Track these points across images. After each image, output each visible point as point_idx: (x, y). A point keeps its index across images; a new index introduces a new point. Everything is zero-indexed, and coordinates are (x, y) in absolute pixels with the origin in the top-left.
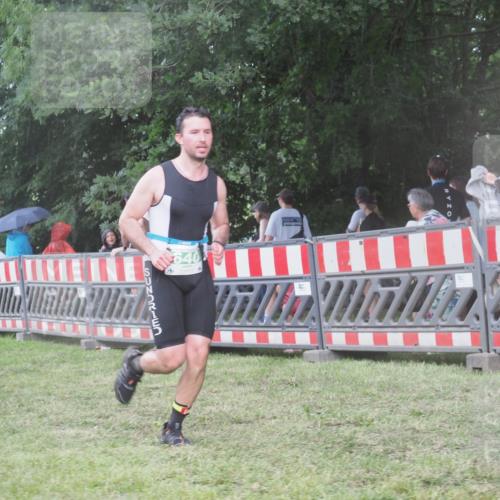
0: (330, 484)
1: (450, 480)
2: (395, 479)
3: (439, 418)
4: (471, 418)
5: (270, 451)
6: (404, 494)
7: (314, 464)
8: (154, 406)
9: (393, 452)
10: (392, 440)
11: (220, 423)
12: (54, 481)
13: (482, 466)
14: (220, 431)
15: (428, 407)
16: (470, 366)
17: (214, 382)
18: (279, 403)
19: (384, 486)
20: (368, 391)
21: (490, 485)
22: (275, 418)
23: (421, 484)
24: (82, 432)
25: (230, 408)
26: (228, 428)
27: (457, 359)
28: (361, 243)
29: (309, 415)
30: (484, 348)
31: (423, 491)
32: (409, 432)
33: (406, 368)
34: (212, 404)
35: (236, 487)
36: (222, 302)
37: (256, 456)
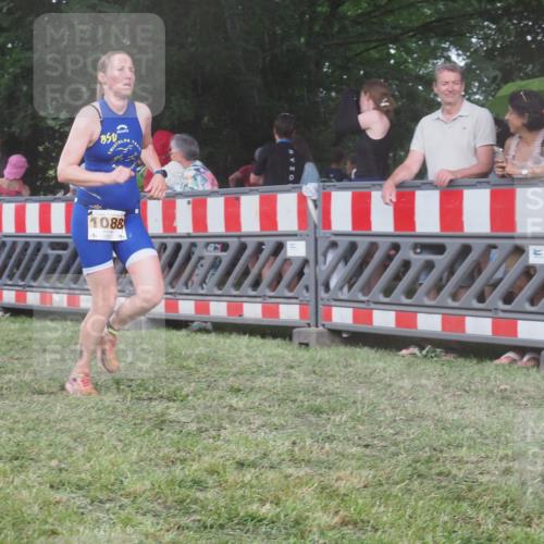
0: (137, 463)
1: (266, 463)
2: (207, 460)
3: (259, 395)
4: (293, 397)
5: (73, 425)
6: (215, 476)
7: (120, 441)
9: (207, 430)
10: (207, 418)
11: (21, 393)
13: (301, 449)
14: (18, 402)
15: (249, 383)
16: (296, 340)
17: (16, 347)
19: (194, 467)
20: (185, 364)
21: (308, 470)
23: (235, 466)
25: (31, 377)
26: (28, 399)
27: (283, 332)
28: (189, 203)
29: (118, 389)
30: (312, 322)
31: (235, 473)
32: (226, 410)
33: (228, 341)
34: (12, 372)
35: (33, 464)
36: (32, 260)
37: (58, 431)
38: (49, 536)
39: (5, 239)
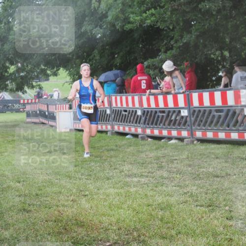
8: (175, 168)
11: (209, 177)
12: (129, 202)
14: (208, 181)
17: (204, 157)
18: (237, 168)
22: (235, 175)
24: (140, 179)
25: (212, 170)
26: (212, 180)
34: (204, 168)
35: (218, 209)
36: (208, 118)
37: (227, 194)
38: (229, 241)
39: (195, 109)
